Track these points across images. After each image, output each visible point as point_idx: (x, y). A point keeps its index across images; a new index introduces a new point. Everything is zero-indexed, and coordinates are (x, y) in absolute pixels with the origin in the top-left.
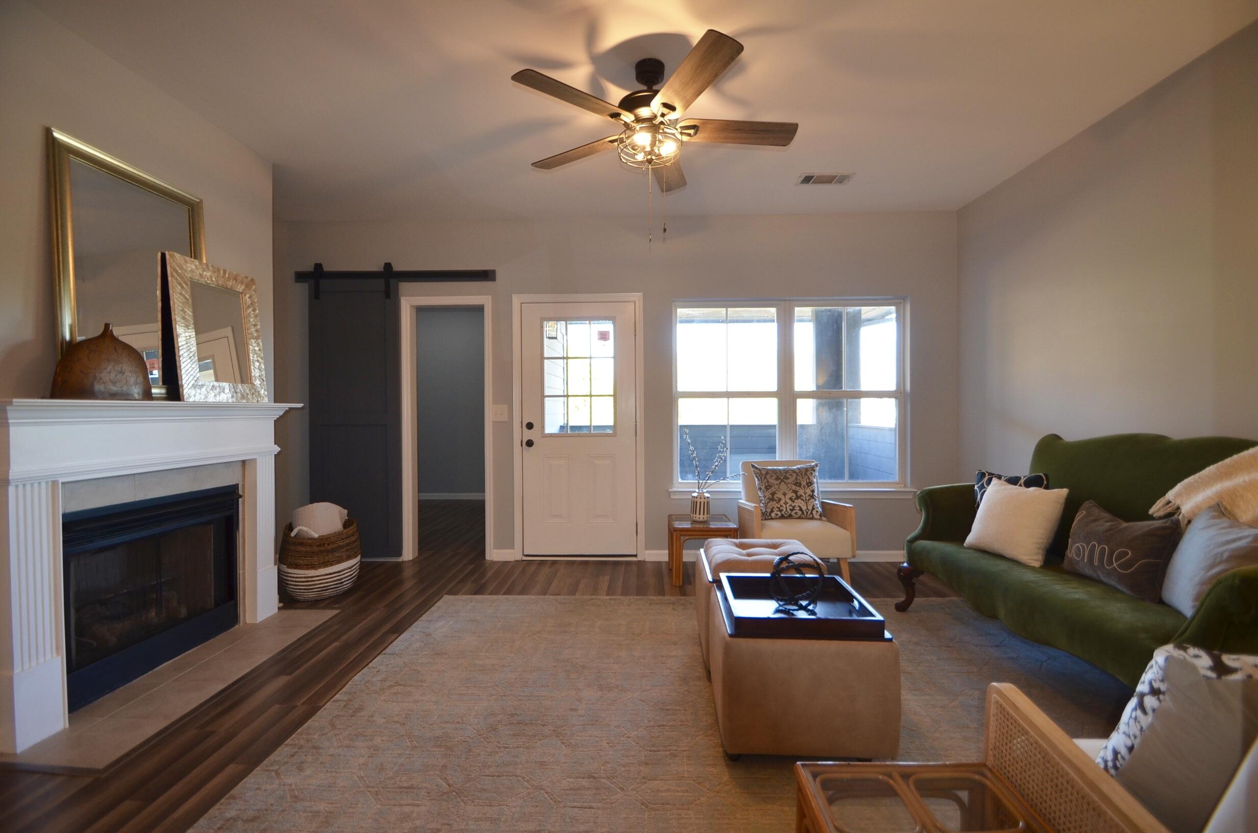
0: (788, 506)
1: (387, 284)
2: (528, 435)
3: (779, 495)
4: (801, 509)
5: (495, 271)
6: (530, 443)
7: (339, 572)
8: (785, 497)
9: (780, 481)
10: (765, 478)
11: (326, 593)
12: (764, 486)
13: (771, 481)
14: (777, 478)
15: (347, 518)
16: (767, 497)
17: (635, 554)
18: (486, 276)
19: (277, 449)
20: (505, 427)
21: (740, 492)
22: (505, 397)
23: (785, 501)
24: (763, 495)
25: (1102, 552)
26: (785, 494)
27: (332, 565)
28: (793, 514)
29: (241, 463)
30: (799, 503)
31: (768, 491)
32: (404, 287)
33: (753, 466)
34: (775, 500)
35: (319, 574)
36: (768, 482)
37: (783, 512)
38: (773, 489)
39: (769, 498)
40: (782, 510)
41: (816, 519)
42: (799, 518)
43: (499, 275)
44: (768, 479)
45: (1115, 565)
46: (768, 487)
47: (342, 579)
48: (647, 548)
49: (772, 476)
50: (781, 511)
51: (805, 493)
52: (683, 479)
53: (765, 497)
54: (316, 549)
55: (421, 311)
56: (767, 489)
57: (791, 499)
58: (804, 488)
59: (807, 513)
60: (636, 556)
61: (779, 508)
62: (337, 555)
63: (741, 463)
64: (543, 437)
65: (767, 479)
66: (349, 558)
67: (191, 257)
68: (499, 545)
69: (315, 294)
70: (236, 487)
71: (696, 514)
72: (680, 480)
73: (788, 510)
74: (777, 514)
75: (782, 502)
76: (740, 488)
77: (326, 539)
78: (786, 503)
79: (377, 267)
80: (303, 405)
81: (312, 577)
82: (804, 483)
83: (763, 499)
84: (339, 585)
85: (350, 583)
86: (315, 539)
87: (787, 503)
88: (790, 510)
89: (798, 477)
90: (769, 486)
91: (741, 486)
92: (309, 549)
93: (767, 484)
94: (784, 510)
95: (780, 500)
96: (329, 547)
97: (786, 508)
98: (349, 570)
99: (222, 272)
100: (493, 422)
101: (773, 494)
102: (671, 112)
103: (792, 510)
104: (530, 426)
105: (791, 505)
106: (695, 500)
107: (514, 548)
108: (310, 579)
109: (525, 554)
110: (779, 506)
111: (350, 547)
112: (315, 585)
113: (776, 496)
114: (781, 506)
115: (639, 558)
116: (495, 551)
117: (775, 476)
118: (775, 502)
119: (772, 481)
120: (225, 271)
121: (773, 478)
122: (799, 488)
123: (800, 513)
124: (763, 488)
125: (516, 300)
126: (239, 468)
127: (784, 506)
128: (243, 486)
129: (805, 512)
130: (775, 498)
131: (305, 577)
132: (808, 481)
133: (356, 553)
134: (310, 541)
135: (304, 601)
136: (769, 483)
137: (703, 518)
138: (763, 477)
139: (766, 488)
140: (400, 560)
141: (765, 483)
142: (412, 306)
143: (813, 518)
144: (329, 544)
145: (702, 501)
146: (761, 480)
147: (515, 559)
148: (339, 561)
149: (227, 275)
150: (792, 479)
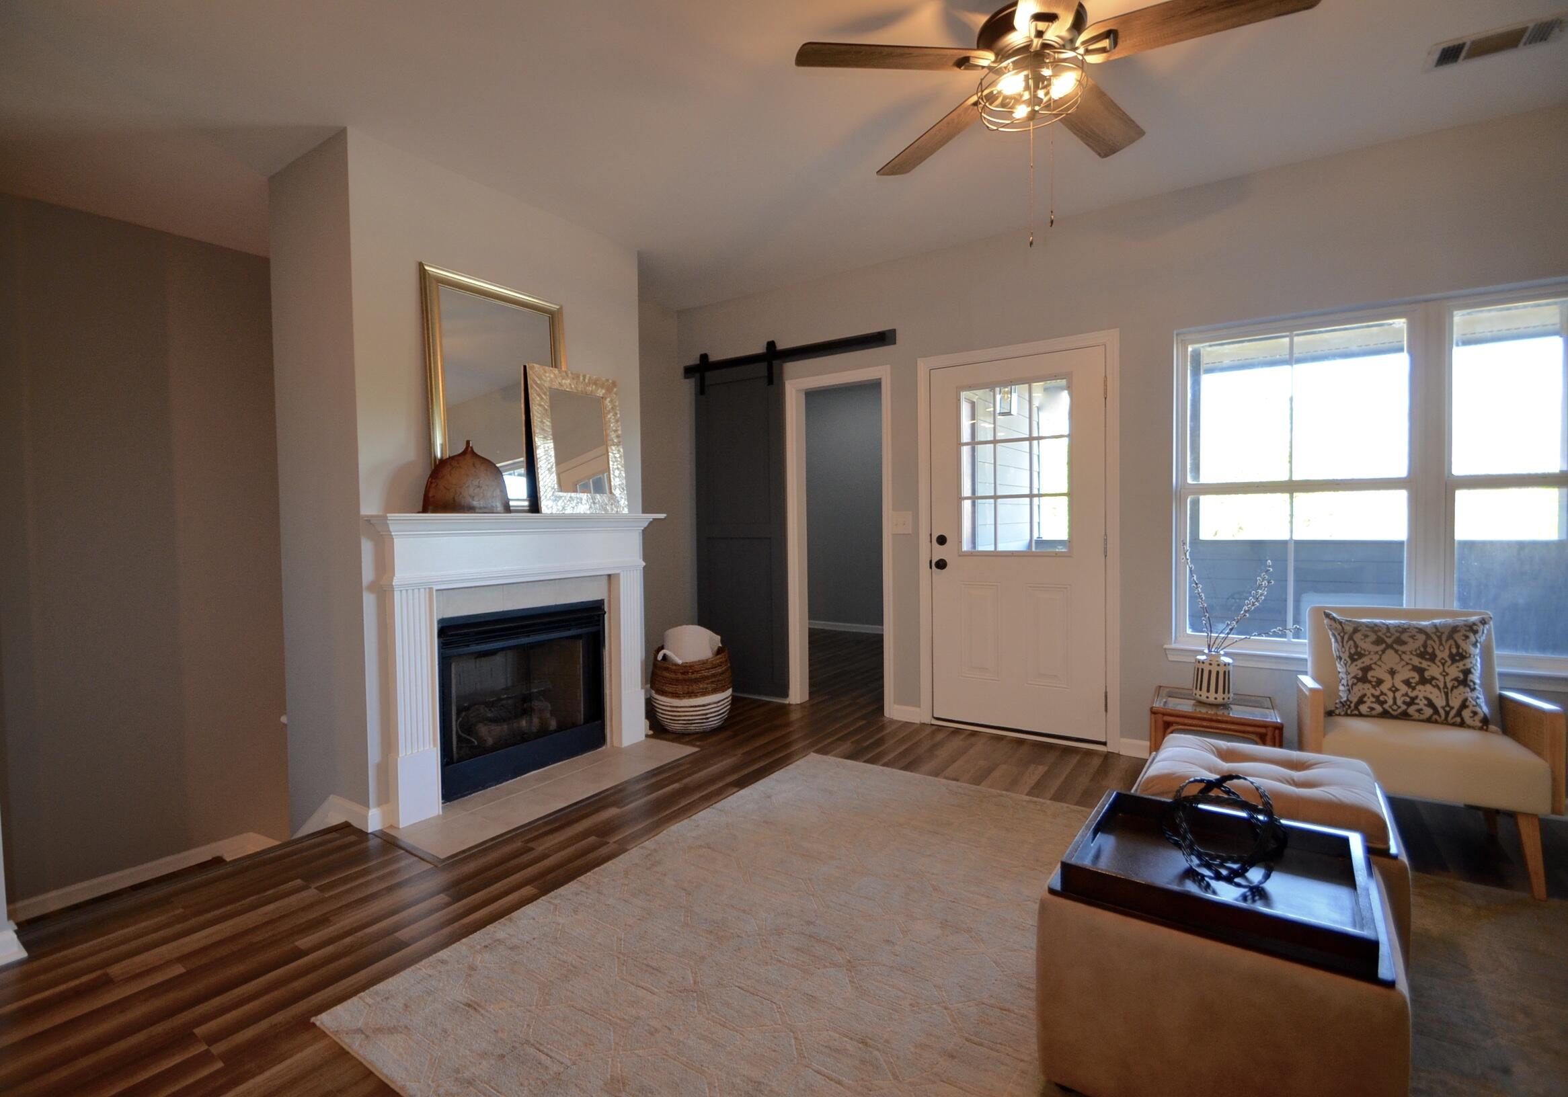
0: (1398, 695)
2: (940, 552)
3: (1378, 673)
4: (1431, 704)
6: (941, 564)
7: (704, 706)
8: (1393, 678)
9: (1384, 646)
10: (1351, 638)
11: (692, 727)
12: (1347, 653)
13: (1361, 644)
14: (1378, 641)
15: (720, 645)
16: (1352, 675)
17: (1104, 740)
18: (882, 339)
20: (909, 541)
21: (1306, 660)
22: (909, 501)
23: (1393, 686)
24: (1345, 670)
26: (1392, 673)
27: (696, 696)
28: (1411, 710)
29: (606, 577)
30: (1424, 691)
31: (1355, 663)
32: (791, 368)
33: (1328, 616)
34: (1370, 682)
36: (1356, 646)
37: (1386, 706)
38: (1366, 661)
39: (1355, 677)
40: (1385, 702)
41: (1469, 727)
42: (1429, 720)
46: (1356, 657)
47: (707, 714)
48: (1123, 734)
49: (1366, 636)
50: (1382, 703)
51: (1445, 674)
53: (1348, 673)
54: (680, 677)
55: (813, 396)
57: (1407, 683)
58: (1443, 665)
59: (1447, 713)
60: (1104, 744)
61: (1377, 698)
62: (701, 686)
63: (1308, 610)
64: (960, 556)
65: (1355, 642)
66: (715, 691)
67: (552, 367)
68: (899, 701)
69: (701, 390)
70: (601, 602)
71: (1201, 689)
72: (1189, 631)
73: (1399, 702)
74: (1372, 709)
75: (1385, 687)
76: (1305, 653)
77: (690, 667)
78: (1394, 690)
79: (759, 348)
81: (677, 707)
82: (1443, 654)
83: (1344, 676)
84: (705, 721)
85: (717, 720)
86: (679, 665)
87: (1397, 690)
88: (1404, 703)
89: (1430, 642)
91: (1307, 649)
92: (673, 676)
93: (1353, 651)
94: (1390, 702)
95: (1380, 682)
96: (693, 676)
97: (1395, 699)
98: (715, 705)
99: (581, 378)
100: (893, 535)
101: (1366, 670)
102: (1050, 24)
103: (1409, 704)
105: (1406, 695)
106: (1201, 666)
107: (920, 707)
108: (675, 709)
109: (935, 716)
110: (1377, 693)
111: (717, 679)
112: (680, 716)
113: (1370, 674)
115: (1109, 748)
116: (896, 706)
117: (1373, 637)
118: (1367, 686)
119: (1366, 645)
120: (584, 377)
121: (1367, 640)
122: (1429, 663)
123: (1428, 712)
124: (1345, 656)
125: (923, 366)
126: (605, 581)
127: (1390, 694)
128: (609, 602)
129: (1442, 712)
130: (1369, 678)
131: (671, 707)
132: (1454, 651)
133: (724, 686)
134: (674, 667)
135: (674, 733)
136: (1359, 649)
138: (1346, 638)
140: (786, 702)
141: (1350, 648)
142: (798, 391)
143: (1462, 724)
144: (693, 673)
145: (1214, 669)
146: (1342, 642)
147: (922, 722)
148: (705, 693)
149: (587, 381)
150: (1412, 646)
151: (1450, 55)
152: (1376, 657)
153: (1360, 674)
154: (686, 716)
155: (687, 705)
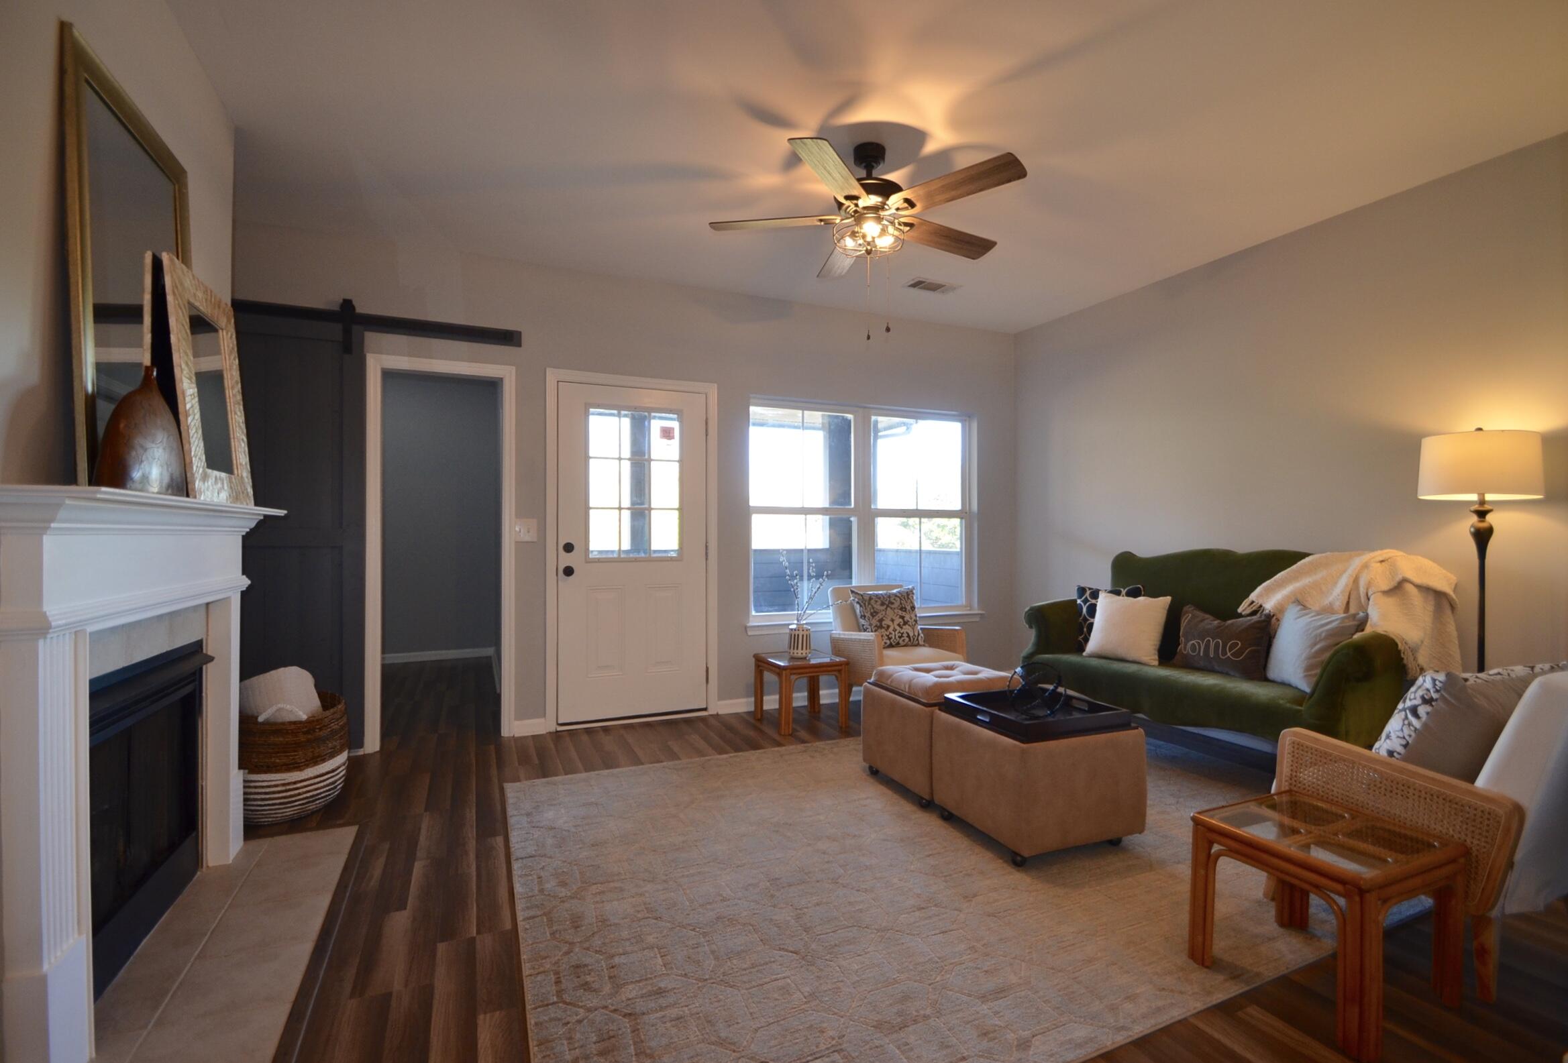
0: (897, 632)
1: (347, 332)
2: (567, 560)
3: (887, 622)
4: (908, 636)
5: (519, 333)
6: (569, 571)
7: (333, 771)
9: (885, 607)
10: (869, 604)
11: (312, 807)
12: (869, 613)
14: (883, 604)
17: (705, 707)
18: (509, 338)
19: (245, 582)
21: (831, 623)
23: (894, 628)
24: (868, 623)
25: (1217, 645)
26: (893, 621)
27: (324, 761)
28: (901, 642)
30: (907, 629)
32: (372, 338)
33: (852, 592)
34: (884, 628)
35: (306, 777)
36: (873, 608)
37: (892, 640)
38: (880, 616)
39: (876, 626)
41: (921, 646)
42: (905, 646)
43: (525, 339)
44: (873, 604)
45: (1229, 654)
48: (720, 698)
49: (876, 601)
50: (890, 639)
51: (911, 619)
52: (757, 612)
53: (871, 625)
56: (873, 616)
57: (899, 625)
59: (914, 639)
60: (705, 709)
61: (888, 636)
63: (831, 589)
64: (587, 562)
65: (872, 606)
68: (521, 715)
71: (797, 649)
72: (754, 613)
73: (897, 637)
74: (886, 643)
75: (891, 629)
76: (829, 618)
77: (318, 721)
78: (895, 630)
80: (285, 512)
81: (295, 783)
83: (869, 627)
86: (301, 722)
87: (896, 630)
90: (875, 612)
91: (831, 616)
94: (893, 637)
95: (888, 627)
97: (895, 635)
100: (516, 542)
101: (881, 621)
103: (900, 637)
104: (569, 548)
105: (900, 632)
106: (793, 633)
107: (544, 716)
108: (291, 787)
109: (560, 722)
110: (888, 634)
112: (299, 794)
113: (883, 623)
114: (890, 633)
115: (712, 711)
116: (517, 723)
117: (879, 602)
118: (883, 630)
119: (878, 607)
121: (878, 603)
123: (907, 639)
124: (868, 615)
125: (552, 376)
127: (893, 633)
129: (912, 639)
130: (884, 626)
131: (284, 785)
134: (293, 727)
137: (802, 654)
138: (867, 604)
139: (872, 614)
140: (361, 752)
143: (918, 645)
144: (320, 729)
145: (801, 633)
146: (865, 606)
147: (548, 731)
150: (897, 604)
151: (917, 284)
152: (884, 613)
153: (879, 624)
154: (309, 791)
155: (311, 775)
